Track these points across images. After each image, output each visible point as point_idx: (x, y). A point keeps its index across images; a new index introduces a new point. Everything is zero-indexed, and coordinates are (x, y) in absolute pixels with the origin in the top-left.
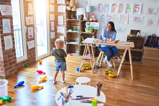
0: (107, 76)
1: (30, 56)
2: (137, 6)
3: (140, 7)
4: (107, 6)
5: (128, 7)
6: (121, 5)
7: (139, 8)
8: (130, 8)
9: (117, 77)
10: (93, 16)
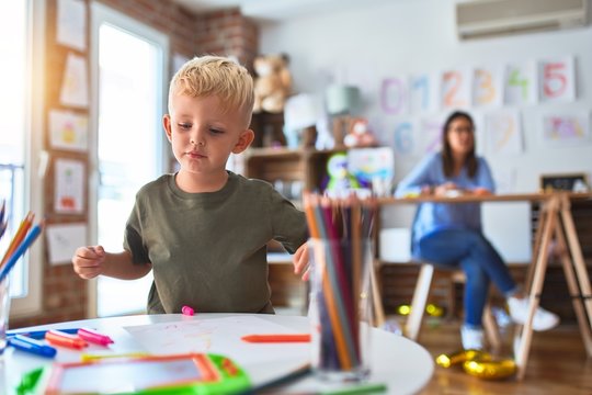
0: (459, 376)
1: (55, 301)
2: (553, 72)
3: (569, 73)
4: (419, 83)
5: (512, 79)
6: (478, 73)
7: (563, 79)
8: (524, 83)
9: (520, 376)
10: (360, 128)
